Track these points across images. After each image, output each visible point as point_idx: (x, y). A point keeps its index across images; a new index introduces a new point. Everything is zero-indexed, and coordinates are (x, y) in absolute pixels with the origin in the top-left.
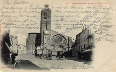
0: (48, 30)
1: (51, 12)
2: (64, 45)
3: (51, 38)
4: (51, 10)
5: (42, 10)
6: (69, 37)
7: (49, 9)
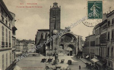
0: (57, 29)
1: (60, 10)
2: (74, 44)
3: (60, 37)
4: (60, 9)
5: (51, 8)
6: (79, 36)
7: (58, 7)
